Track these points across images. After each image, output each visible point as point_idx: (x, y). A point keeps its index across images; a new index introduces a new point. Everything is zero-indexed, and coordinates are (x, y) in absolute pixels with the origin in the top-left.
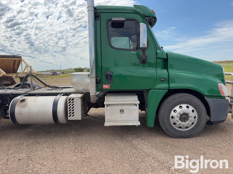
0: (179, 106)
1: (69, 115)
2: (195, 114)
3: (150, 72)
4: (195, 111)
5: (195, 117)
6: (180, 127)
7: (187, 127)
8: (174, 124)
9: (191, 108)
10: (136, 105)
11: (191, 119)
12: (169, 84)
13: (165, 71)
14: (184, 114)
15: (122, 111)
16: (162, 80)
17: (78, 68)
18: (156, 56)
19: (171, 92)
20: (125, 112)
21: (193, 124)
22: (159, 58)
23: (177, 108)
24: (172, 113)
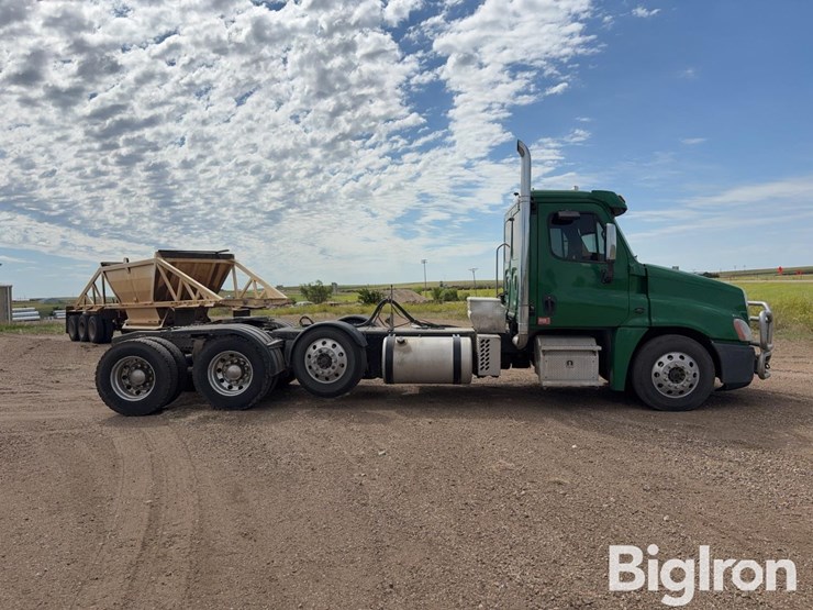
0: (666, 356)
1: (480, 367)
2: (695, 369)
3: (618, 297)
4: (695, 365)
5: (695, 375)
6: (669, 392)
7: (681, 392)
8: (660, 386)
9: (688, 359)
10: (594, 352)
11: (689, 377)
12: (650, 319)
13: (642, 298)
14: (677, 368)
15: (570, 363)
16: (638, 313)
17: (313, 285)
18: (629, 271)
19: (654, 332)
20: (575, 364)
21: (691, 386)
22: (633, 275)
23: (664, 359)
24: (656, 368)
